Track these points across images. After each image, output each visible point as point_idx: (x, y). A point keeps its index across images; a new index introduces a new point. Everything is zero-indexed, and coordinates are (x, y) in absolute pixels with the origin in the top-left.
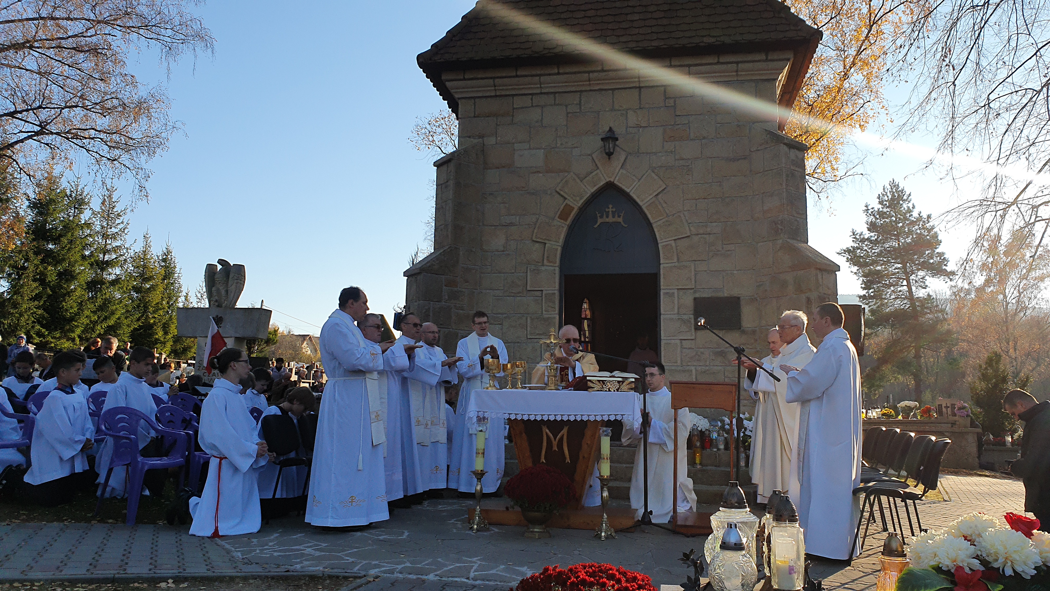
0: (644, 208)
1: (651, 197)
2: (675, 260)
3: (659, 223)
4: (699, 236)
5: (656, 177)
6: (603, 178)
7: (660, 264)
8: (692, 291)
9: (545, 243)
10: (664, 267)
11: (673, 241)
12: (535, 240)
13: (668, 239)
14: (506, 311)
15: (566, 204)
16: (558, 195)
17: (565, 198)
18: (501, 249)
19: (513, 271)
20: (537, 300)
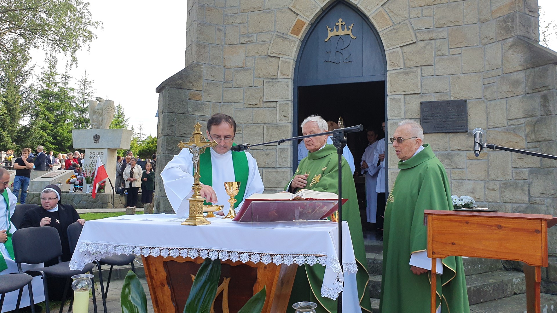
0: (371, 18)
1: (378, 7)
2: (402, 66)
3: (385, 31)
4: (426, 42)
7: (387, 71)
8: (419, 95)
9: (279, 58)
10: (391, 74)
11: (400, 48)
12: (270, 55)
13: (395, 47)
14: (245, 122)
15: (298, 19)
16: (290, 12)
17: (297, 15)
18: (241, 65)
19: (252, 85)
20: (272, 110)
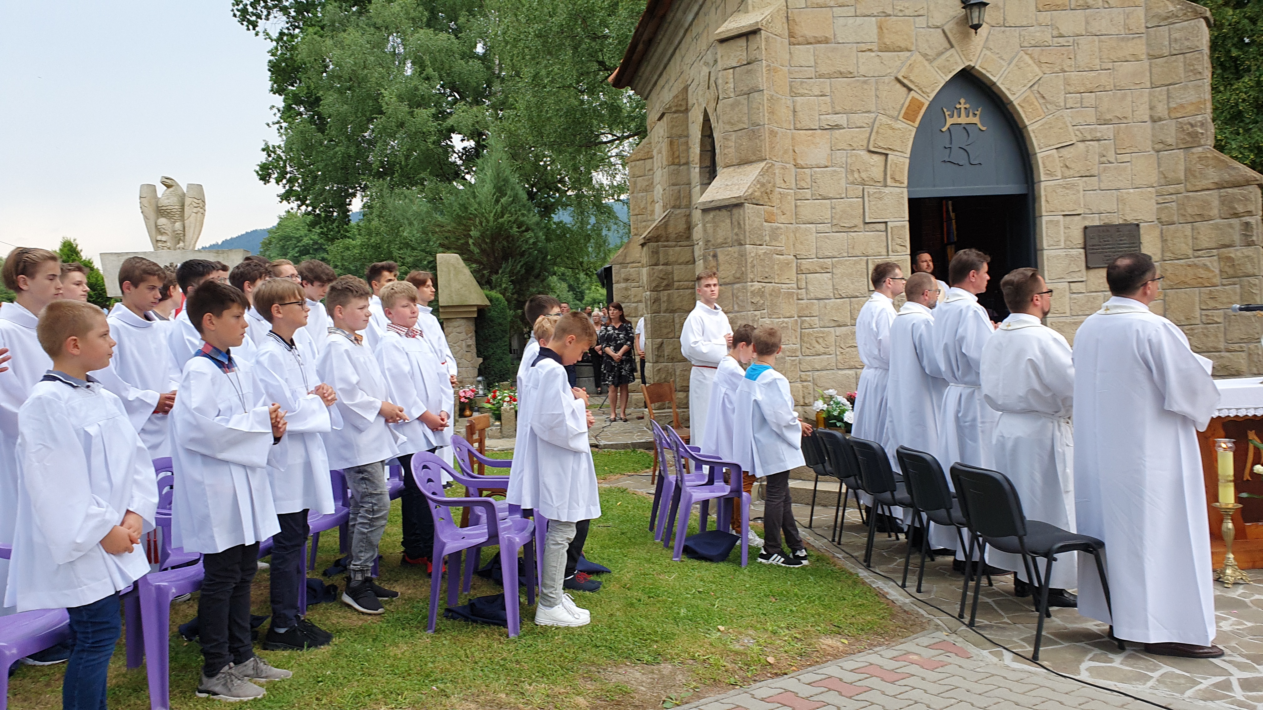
0: (1015, 103)
1: (1025, 88)
2: (1061, 176)
3: (1036, 125)
4: (1087, 143)
5: (1030, 62)
6: (959, 61)
7: (1039, 182)
8: (1081, 217)
9: (887, 155)
10: (1045, 186)
11: (1055, 151)
12: (873, 149)
13: (1048, 148)
14: (836, 254)
15: (913, 97)
16: (898, 85)
17: (910, 90)
18: (824, 162)
19: (843, 196)
20: (880, 236)
